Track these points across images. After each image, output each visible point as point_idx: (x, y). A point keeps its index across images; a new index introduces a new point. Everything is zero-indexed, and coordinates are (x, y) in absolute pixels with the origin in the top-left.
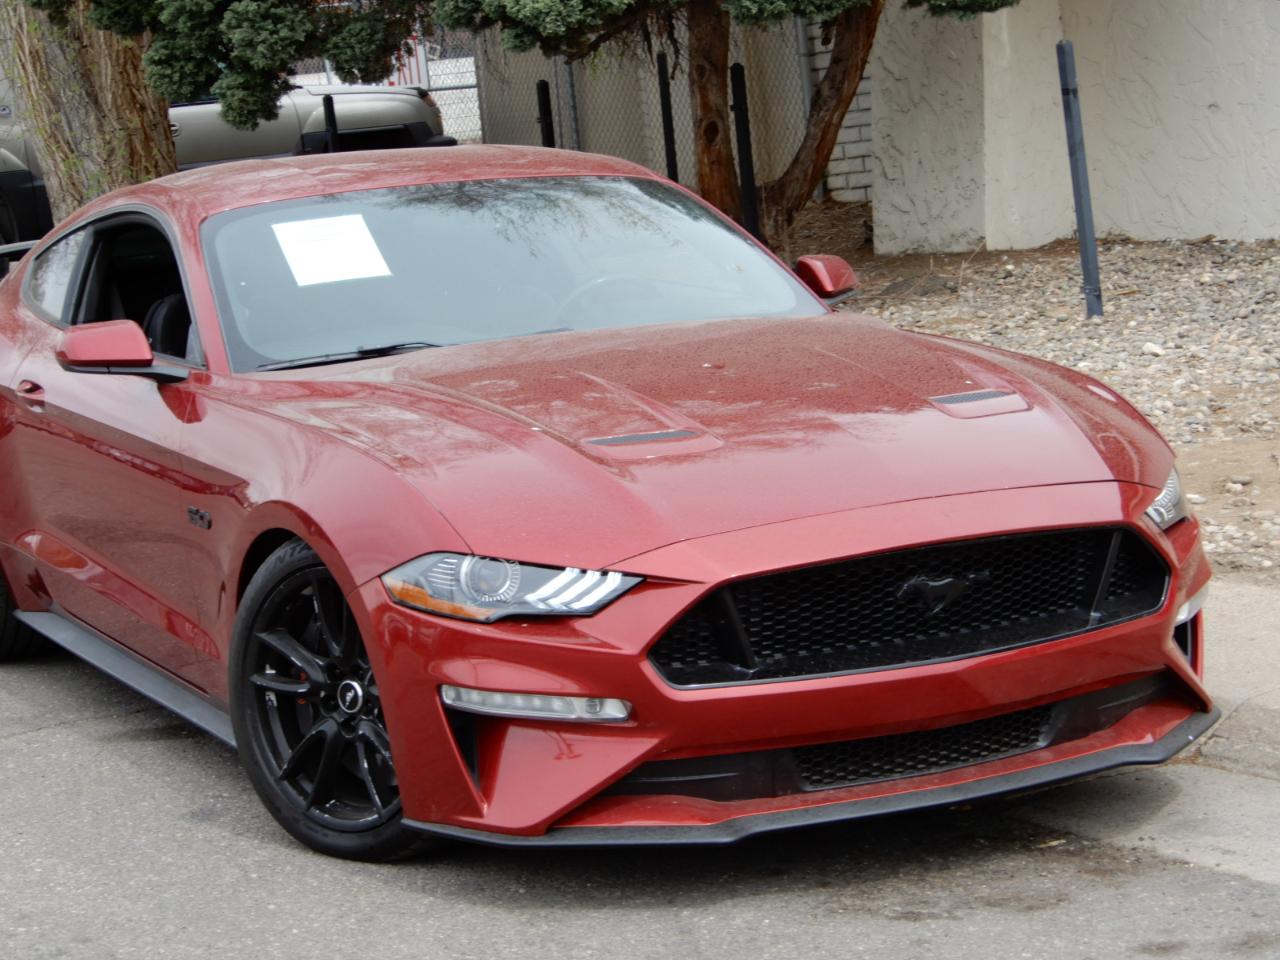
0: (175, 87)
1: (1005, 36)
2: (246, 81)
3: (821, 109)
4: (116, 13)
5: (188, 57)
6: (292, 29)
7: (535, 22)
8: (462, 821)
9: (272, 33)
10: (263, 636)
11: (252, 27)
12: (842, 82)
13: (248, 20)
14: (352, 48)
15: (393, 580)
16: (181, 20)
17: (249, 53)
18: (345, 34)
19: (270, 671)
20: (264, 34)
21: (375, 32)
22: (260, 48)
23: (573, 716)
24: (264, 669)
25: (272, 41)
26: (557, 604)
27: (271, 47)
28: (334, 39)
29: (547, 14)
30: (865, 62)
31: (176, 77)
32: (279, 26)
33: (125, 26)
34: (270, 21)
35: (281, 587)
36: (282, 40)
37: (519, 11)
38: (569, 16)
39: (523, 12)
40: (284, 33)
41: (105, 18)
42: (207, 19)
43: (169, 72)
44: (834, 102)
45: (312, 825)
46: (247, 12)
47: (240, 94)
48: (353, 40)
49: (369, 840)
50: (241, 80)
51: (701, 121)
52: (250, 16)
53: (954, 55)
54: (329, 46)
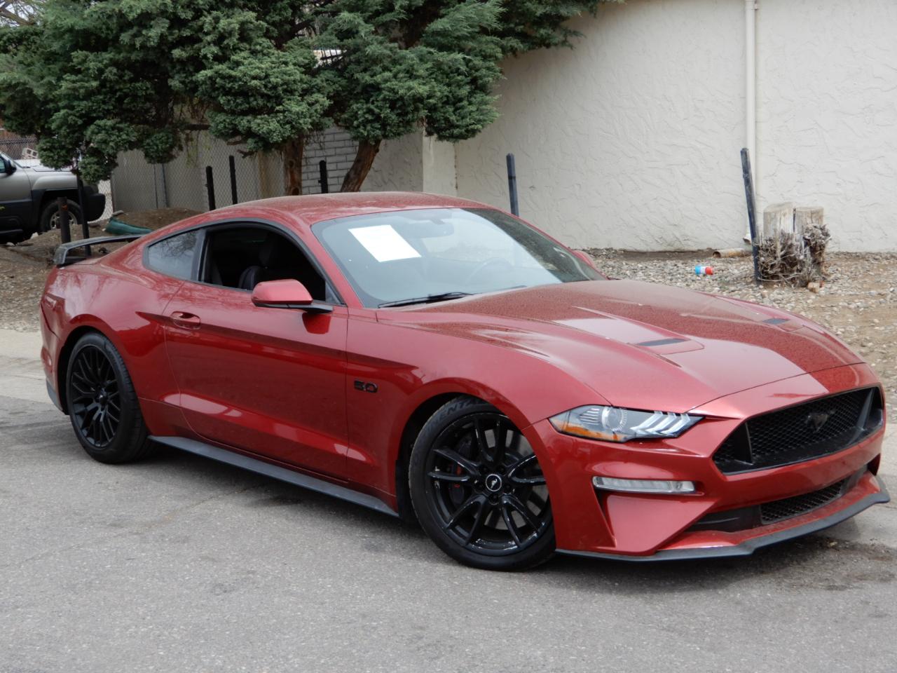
0: (55, 162)
1: (432, 152)
2: (98, 161)
3: (349, 183)
4: (20, 124)
5: (63, 148)
6: (127, 135)
7: (268, 135)
8: (599, 549)
9: (118, 137)
10: (438, 451)
11: (107, 133)
12: (361, 171)
13: (105, 129)
14: (157, 146)
15: (558, 421)
16: (64, 128)
17: (103, 146)
18: (153, 138)
19: (437, 470)
20: (113, 138)
21: (168, 138)
22: (111, 144)
23: (670, 491)
24: (434, 468)
25: (118, 140)
26: (653, 431)
27: (116, 144)
28: (148, 141)
29: (274, 132)
30: (372, 161)
31: (56, 157)
32: (121, 133)
33: (24, 131)
34: (116, 131)
35: (453, 424)
36: (123, 140)
37: (259, 130)
38: (284, 133)
39: (262, 130)
40: (124, 137)
41: (14, 126)
42: (77, 129)
43: (52, 154)
44: (356, 180)
45: (470, 553)
46: (105, 126)
47: (96, 167)
48: (158, 142)
49: (512, 560)
50: (96, 160)
51: (290, 188)
52: (107, 128)
53: (407, 160)
54: (145, 144)
